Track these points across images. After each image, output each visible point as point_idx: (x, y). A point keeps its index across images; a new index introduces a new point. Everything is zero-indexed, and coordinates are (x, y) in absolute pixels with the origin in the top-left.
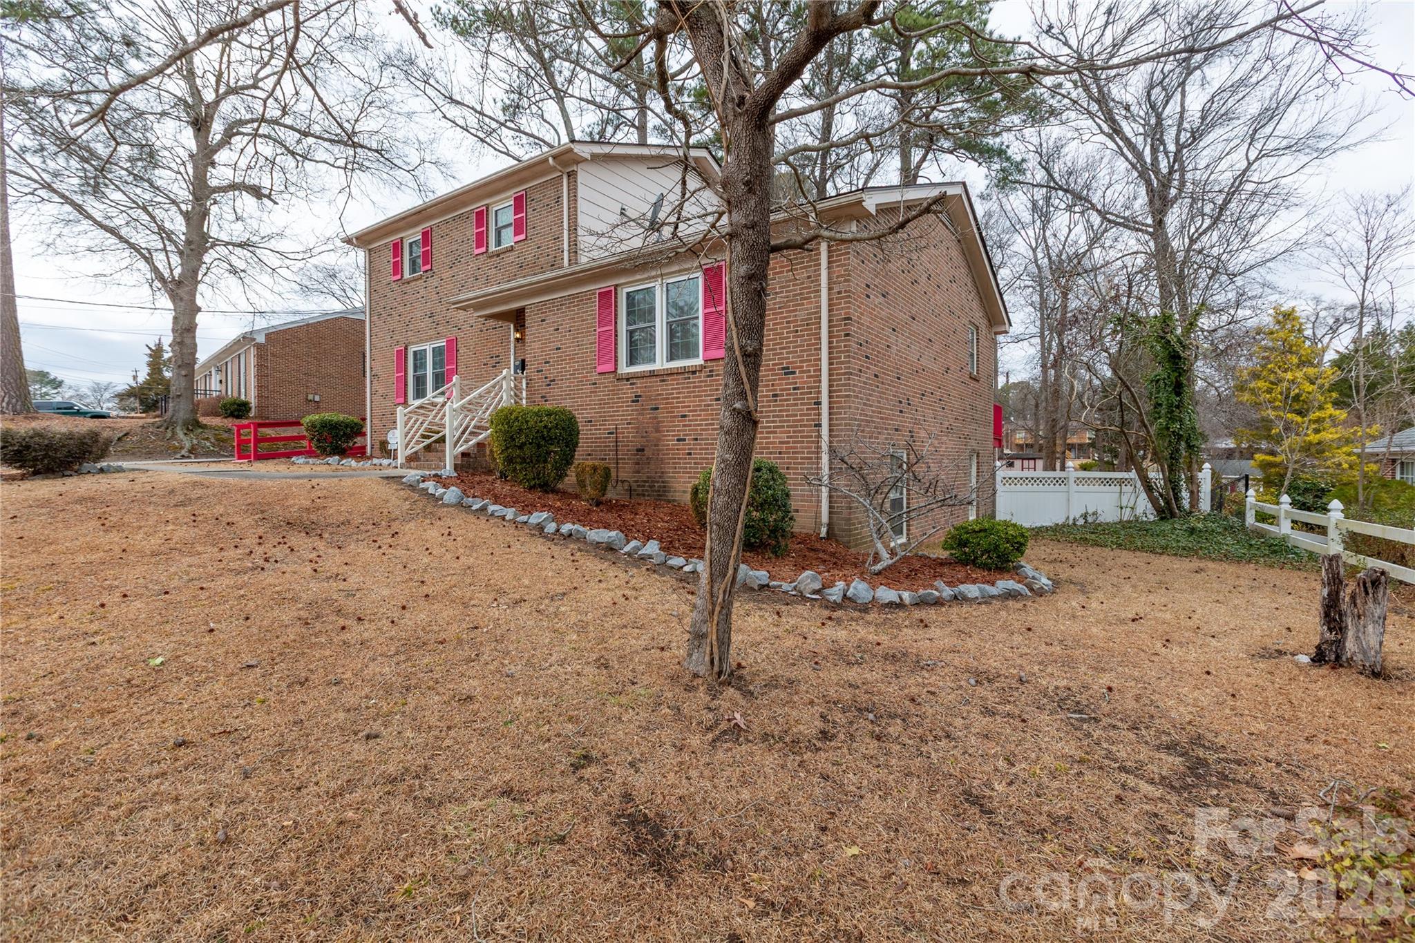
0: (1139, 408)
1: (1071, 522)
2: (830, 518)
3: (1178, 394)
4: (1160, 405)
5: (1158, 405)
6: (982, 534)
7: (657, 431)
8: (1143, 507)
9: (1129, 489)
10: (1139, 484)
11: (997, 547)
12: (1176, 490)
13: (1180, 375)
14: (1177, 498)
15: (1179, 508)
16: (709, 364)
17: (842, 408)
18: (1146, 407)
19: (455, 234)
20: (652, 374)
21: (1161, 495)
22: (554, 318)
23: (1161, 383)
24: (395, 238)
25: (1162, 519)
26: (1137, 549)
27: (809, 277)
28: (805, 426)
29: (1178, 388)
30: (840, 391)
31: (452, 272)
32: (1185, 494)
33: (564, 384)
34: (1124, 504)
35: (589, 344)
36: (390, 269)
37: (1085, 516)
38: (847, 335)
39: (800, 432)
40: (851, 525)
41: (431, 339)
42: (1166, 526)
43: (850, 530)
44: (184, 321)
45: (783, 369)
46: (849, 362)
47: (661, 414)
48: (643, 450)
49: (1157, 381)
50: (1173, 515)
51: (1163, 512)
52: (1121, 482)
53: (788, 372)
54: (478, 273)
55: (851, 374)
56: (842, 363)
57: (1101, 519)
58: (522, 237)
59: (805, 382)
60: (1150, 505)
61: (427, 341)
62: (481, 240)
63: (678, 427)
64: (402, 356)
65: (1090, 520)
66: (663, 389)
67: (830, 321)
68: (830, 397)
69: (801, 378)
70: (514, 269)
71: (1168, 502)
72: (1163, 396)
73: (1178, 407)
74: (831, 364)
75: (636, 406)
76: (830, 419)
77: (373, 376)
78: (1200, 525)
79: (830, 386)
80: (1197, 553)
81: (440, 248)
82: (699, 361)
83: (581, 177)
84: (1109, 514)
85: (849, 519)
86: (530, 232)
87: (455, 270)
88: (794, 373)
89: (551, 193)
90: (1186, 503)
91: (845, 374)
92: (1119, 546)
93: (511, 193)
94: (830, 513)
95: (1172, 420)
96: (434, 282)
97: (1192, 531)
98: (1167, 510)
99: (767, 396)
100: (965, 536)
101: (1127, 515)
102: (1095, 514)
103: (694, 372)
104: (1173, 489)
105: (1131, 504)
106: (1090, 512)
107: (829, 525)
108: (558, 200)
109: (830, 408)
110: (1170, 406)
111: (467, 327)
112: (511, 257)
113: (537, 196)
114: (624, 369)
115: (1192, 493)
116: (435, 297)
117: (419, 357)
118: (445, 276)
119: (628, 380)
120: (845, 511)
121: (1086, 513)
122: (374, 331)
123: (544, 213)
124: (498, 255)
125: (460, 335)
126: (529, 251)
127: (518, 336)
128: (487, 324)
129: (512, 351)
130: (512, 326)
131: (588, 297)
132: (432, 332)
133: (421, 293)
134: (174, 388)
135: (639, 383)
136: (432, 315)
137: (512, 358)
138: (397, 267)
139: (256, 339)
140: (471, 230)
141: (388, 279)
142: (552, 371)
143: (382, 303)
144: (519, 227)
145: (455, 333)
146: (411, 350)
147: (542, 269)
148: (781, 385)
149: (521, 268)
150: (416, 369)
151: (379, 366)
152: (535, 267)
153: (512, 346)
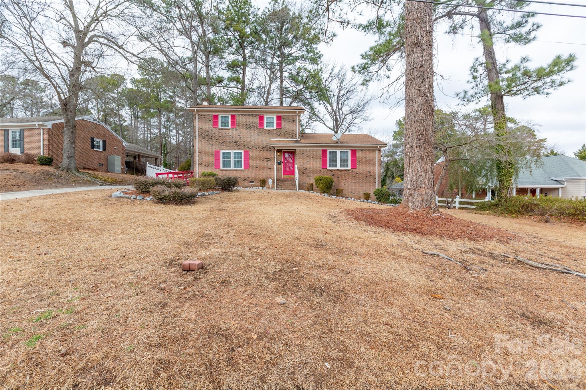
7: (339, 182)
16: (352, 169)
19: (248, 120)
20: (337, 170)
24: (215, 113)
27: (374, 156)
31: (246, 131)
35: (319, 161)
36: (212, 123)
39: (372, 183)
41: (235, 149)
45: (369, 172)
48: (335, 186)
54: (260, 134)
58: (280, 127)
61: (232, 150)
62: (261, 124)
63: (344, 181)
64: (217, 153)
66: (340, 173)
69: (372, 174)
70: (276, 135)
75: (333, 176)
77: (200, 158)
81: (240, 123)
82: (349, 168)
86: (283, 127)
87: (248, 130)
89: (291, 119)
93: (275, 114)
96: (238, 132)
99: (365, 176)
103: (348, 171)
108: (294, 121)
111: (254, 148)
112: (275, 132)
113: (286, 118)
114: (328, 168)
116: (237, 136)
117: (226, 156)
118: (243, 131)
119: (330, 170)
122: (200, 142)
123: (288, 123)
124: (269, 130)
125: (250, 150)
126: (282, 132)
127: (279, 154)
128: (264, 149)
129: (276, 158)
130: (276, 151)
131: (318, 150)
132: (236, 147)
133: (230, 134)
134: (69, 153)
135: (334, 171)
136: (235, 142)
137: (276, 160)
138: (216, 123)
139: (47, 126)
140: (257, 120)
141: (210, 126)
142: (306, 166)
143: (205, 134)
144: (279, 125)
145: (248, 149)
146: (222, 152)
147: (287, 138)
148: (368, 175)
149: (279, 136)
150: (223, 158)
151: (203, 155)
152: (284, 136)
153: (276, 156)
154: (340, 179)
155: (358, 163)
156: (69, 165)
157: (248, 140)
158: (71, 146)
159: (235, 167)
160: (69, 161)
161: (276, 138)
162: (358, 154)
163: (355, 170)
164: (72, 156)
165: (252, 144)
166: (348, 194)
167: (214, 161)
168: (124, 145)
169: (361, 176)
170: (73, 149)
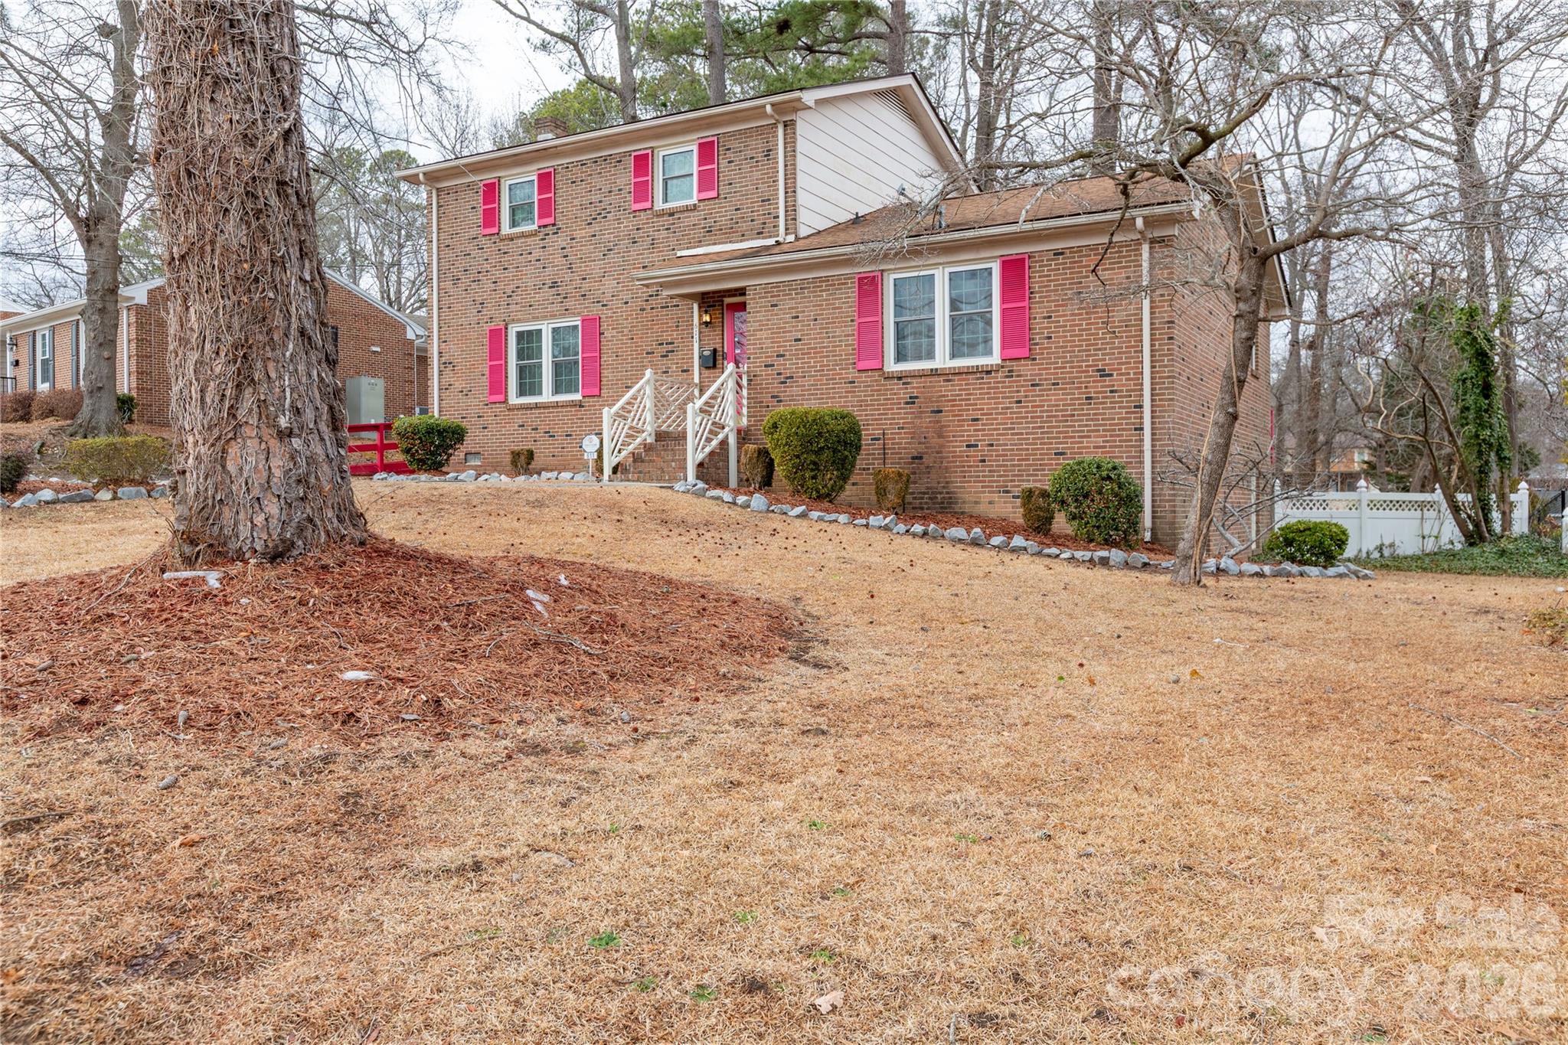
0: (1444, 414)
1: (1364, 555)
2: (1153, 523)
3: (1487, 397)
4: (1468, 409)
5: (1466, 409)
6: (1308, 532)
7: (940, 436)
8: (1450, 533)
9: (1432, 514)
10: (1445, 505)
11: (1321, 543)
12: (1486, 509)
13: (1488, 375)
14: (1487, 521)
15: (1489, 531)
16: (1008, 363)
17: (1165, 411)
18: (1453, 411)
19: (597, 181)
20: (934, 373)
21: (1469, 517)
22: (792, 304)
23: (1469, 383)
24: (489, 177)
25: (1471, 545)
26: (1443, 571)
27: (1128, 278)
28: (1123, 430)
29: (1487, 390)
30: (1164, 394)
31: (590, 230)
32: (1496, 515)
33: (807, 382)
34: (1426, 532)
35: (845, 335)
36: (478, 217)
37: (1380, 549)
38: (1171, 338)
39: (1118, 436)
40: (1175, 528)
41: (553, 316)
42: (1476, 550)
43: (1174, 534)
44: (104, 277)
45: (1099, 371)
46: (1173, 366)
47: (944, 418)
48: (921, 458)
49: (1464, 381)
50: (1482, 539)
51: (1472, 536)
52: (1422, 506)
53: (1103, 374)
54: (636, 235)
55: (1174, 377)
56: (1165, 366)
57: (1400, 552)
58: (713, 194)
59: (1123, 385)
60: (1457, 530)
61: (545, 318)
62: (642, 191)
63: (969, 432)
64: (497, 338)
65: (1386, 553)
66: (948, 390)
67: (1152, 324)
68: (1152, 400)
69: (1118, 381)
70: (699, 233)
71: (1477, 525)
72: (1470, 400)
73: (1486, 411)
74: (1153, 367)
75: (909, 409)
76: (1153, 423)
77: (445, 364)
78: (1511, 546)
79: (1153, 389)
80: (1505, 571)
81: (568, 199)
82: (995, 359)
83: (801, 128)
84: (1409, 546)
85: (1174, 523)
86: (724, 190)
87: (596, 227)
88: (1111, 375)
89: (757, 144)
90: (1497, 527)
91: (1169, 377)
92: (1425, 570)
93: (695, 136)
94: (1153, 517)
95: (1482, 425)
96: (561, 240)
97: (1503, 553)
98: (1475, 535)
99: (1079, 399)
100: (1291, 535)
101: (1430, 545)
102: (1392, 545)
103: (988, 372)
104: (1483, 509)
105: (1435, 533)
106: (1387, 542)
107: (1152, 529)
108: (769, 153)
109: (1152, 412)
110: (1479, 410)
111: (616, 303)
112: (693, 218)
113: (735, 145)
114: (892, 366)
115: (1504, 513)
116: (559, 260)
117: (529, 341)
118: (578, 234)
119: (900, 378)
120: (1169, 515)
121: (1382, 545)
122: (445, 301)
123: (746, 167)
124: (672, 214)
125: (605, 313)
126: (723, 213)
127: (707, 318)
128: (653, 302)
129: (696, 337)
130: (696, 306)
131: (842, 282)
132: (556, 307)
133: (536, 254)
134: (94, 377)
135: (915, 382)
136: (554, 285)
137: (696, 346)
138: (490, 218)
139: (133, 298)
140: (626, 178)
141: (474, 232)
142: (789, 366)
143: (461, 264)
144: (706, 181)
145: (596, 310)
146: (513, 330)
147: (743, 237)
148: (1096, 387)
149: (710, 233)
150: (520, 356)
151: (454, 351)
152: (731, 232)
153: (696, 331)
154: (945, 418)
155: (1039, 325)
156: (92, 417)
157: (596, 268)
158: (99, 356)
159: (557, 390)
160: (93, 404)
161: (699, 243)
162: (1036, 279)
163: (1026, 369)
164: (100, 389)
165: (610, 284)
166: (986, 497)
167: (486, 371)
168: (410, 335)
169: (1055, 397)
170: (104, 363)
